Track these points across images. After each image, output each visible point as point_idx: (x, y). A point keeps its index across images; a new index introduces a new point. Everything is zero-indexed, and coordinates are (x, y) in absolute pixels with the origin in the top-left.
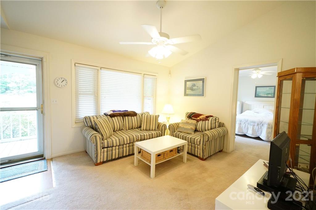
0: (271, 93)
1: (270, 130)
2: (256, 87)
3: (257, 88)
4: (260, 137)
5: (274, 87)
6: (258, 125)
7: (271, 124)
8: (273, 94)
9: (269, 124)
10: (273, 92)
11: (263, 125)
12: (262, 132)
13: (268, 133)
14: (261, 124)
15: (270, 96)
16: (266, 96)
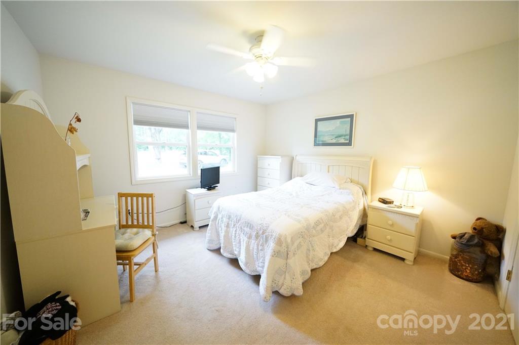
0: (344, 133)
2: (317, 121)
3: (319, 122)
5: (349, 119)
7: (286, 242)
8: (348, 137)
10: (348, 132)
14: (264, 235)
15: (342, 141)
16: (334, 141)
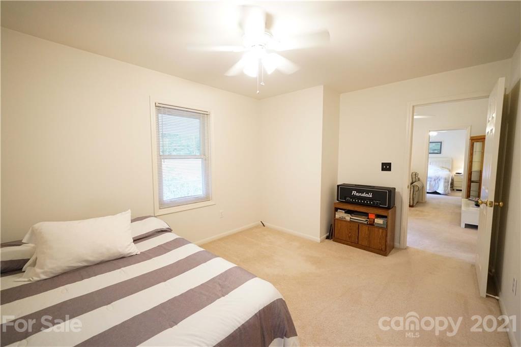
1: (447, 184)
4: (438, 191)
6: (435, 180)
9: (445, 179)
11: (439, 180)
12: (439, 186)
13: (445, 187)
